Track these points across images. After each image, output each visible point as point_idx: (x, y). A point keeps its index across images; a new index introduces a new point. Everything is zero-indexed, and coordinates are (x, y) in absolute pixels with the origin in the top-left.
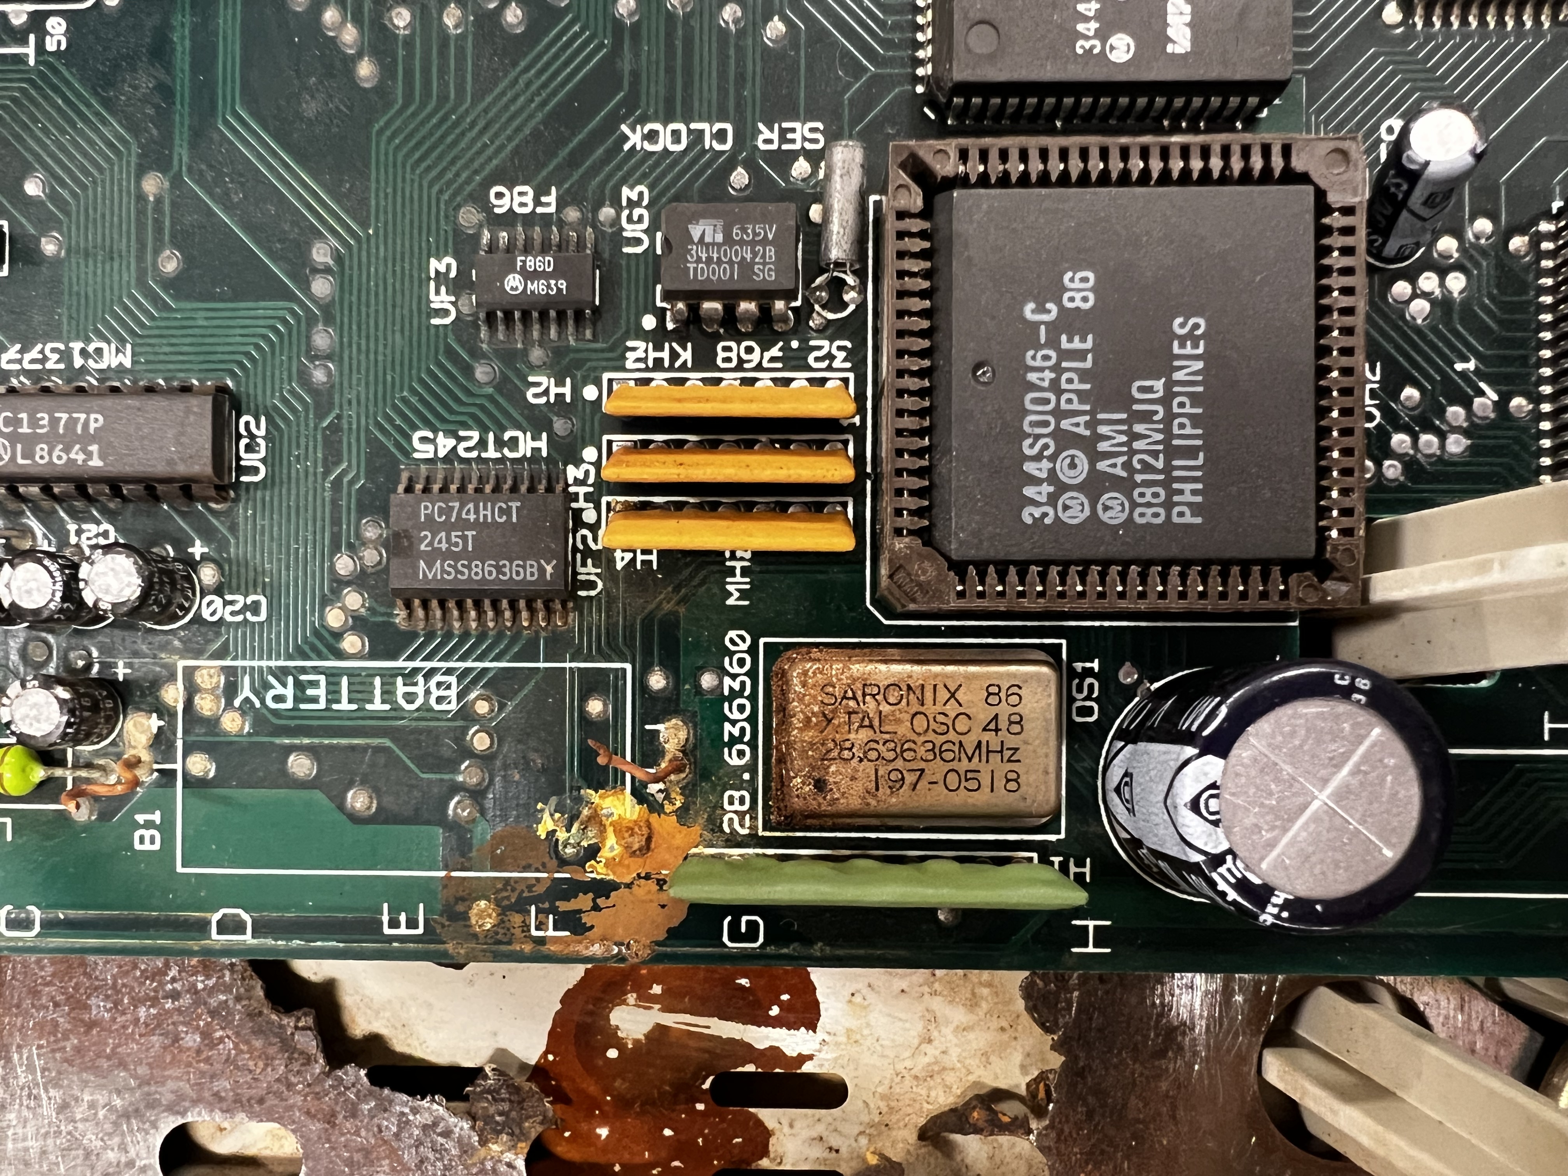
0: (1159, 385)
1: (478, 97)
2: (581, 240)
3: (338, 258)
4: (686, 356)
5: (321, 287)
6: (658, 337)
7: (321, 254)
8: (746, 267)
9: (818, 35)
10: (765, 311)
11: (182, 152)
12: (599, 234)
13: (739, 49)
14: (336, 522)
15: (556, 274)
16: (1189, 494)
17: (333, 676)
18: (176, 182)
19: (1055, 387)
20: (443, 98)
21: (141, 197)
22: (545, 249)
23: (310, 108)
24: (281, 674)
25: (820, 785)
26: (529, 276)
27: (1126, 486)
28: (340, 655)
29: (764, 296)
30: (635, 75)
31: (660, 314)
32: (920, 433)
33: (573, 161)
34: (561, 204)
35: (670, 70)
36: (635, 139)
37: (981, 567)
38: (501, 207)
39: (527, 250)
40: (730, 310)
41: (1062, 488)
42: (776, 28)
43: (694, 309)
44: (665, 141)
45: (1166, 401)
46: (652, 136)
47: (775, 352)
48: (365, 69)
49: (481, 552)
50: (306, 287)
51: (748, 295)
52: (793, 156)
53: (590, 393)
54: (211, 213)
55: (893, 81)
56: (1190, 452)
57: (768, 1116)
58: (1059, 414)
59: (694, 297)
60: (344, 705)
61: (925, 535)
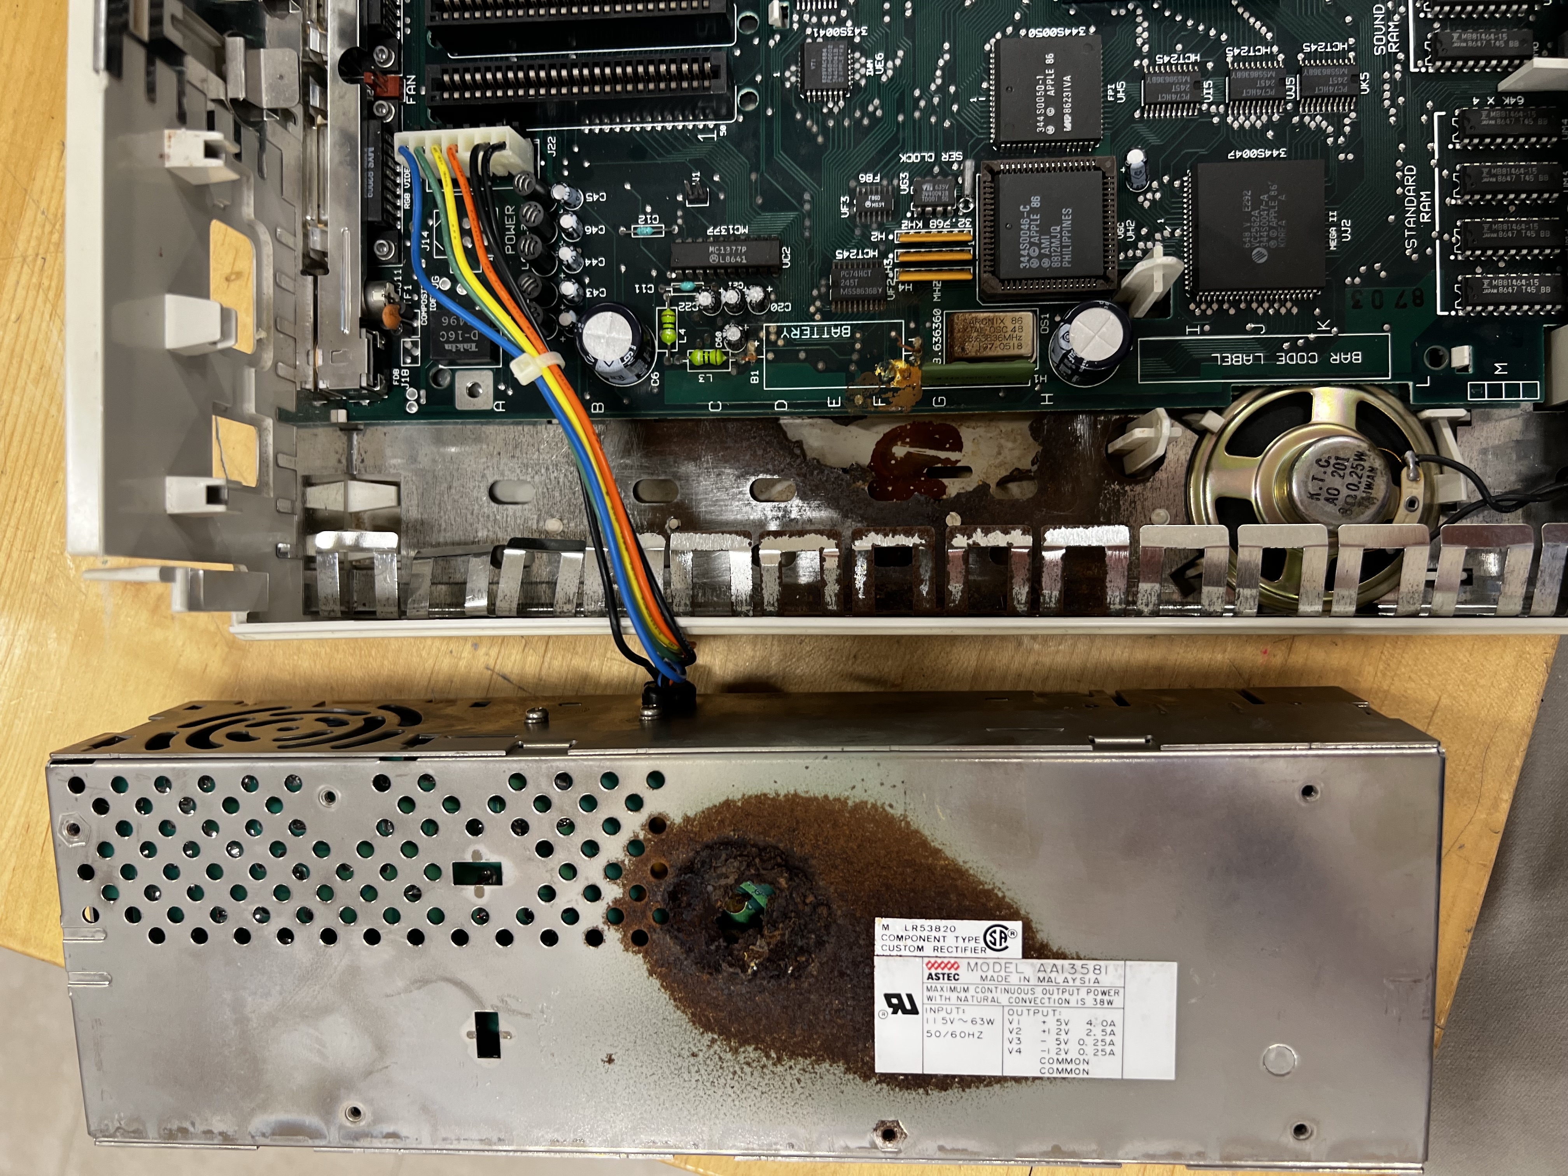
0: (1058, 228)
1: (855, 147)
2: (888, 190)
3: (812, 197)
4: (920, 225)
5: (807, 207)
6: (912, 219)
7: (807, 196)
8: (940, 197)
9: (960, 125)
10: (945, 210)
11: (763, 166)
12: (893, 188)
13: (936, 131)
14: (812, 279)
15: (881, 201)
16: (1067, 258)
17: (812, 327)
18: (762, 175)
19: (1029, 229)
20: (844, 148)
21: (751, 180)
22: (877, 193)
23: (803, 151)
24: (796, 327)
25: (963, 349)
26: (872, 202)
27: (1049, 256)
28: (814, 321)
29: (945, 206)
30: (904, 139)
31: (913, 212)
32: (991, 244)
33: (885, 166)
34: (881, 179)
35: (914, 138)
36: (904, 158)
37: (1009, 281)
38: (863, 180)
39: (871, 194)
40: (934, 210)
41: (1031, 258)
42: (947, 124)
43: (923, 210)
44: (913, 159)
45: (1061, 232)
46: (910, 157)
47: (948, 222)
48: (820, 139)
49: (859, 286)
50: (802, 206)
51: (940, 206)
52: (953, 162)
53: (891, 237)
54: (772, 184)
55: (983, 139)
56: (1068, 247)
57: (946, 481)
58: (1030, 237)
59: (924, 206)
60: (815, 336)
61: (993, 273)
